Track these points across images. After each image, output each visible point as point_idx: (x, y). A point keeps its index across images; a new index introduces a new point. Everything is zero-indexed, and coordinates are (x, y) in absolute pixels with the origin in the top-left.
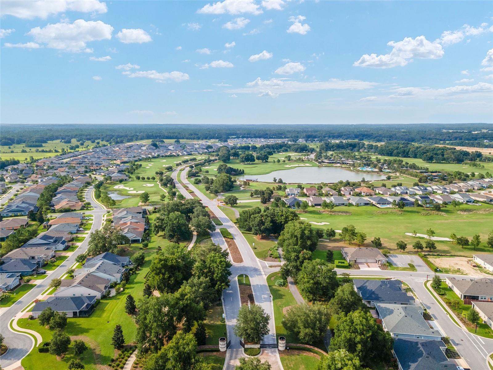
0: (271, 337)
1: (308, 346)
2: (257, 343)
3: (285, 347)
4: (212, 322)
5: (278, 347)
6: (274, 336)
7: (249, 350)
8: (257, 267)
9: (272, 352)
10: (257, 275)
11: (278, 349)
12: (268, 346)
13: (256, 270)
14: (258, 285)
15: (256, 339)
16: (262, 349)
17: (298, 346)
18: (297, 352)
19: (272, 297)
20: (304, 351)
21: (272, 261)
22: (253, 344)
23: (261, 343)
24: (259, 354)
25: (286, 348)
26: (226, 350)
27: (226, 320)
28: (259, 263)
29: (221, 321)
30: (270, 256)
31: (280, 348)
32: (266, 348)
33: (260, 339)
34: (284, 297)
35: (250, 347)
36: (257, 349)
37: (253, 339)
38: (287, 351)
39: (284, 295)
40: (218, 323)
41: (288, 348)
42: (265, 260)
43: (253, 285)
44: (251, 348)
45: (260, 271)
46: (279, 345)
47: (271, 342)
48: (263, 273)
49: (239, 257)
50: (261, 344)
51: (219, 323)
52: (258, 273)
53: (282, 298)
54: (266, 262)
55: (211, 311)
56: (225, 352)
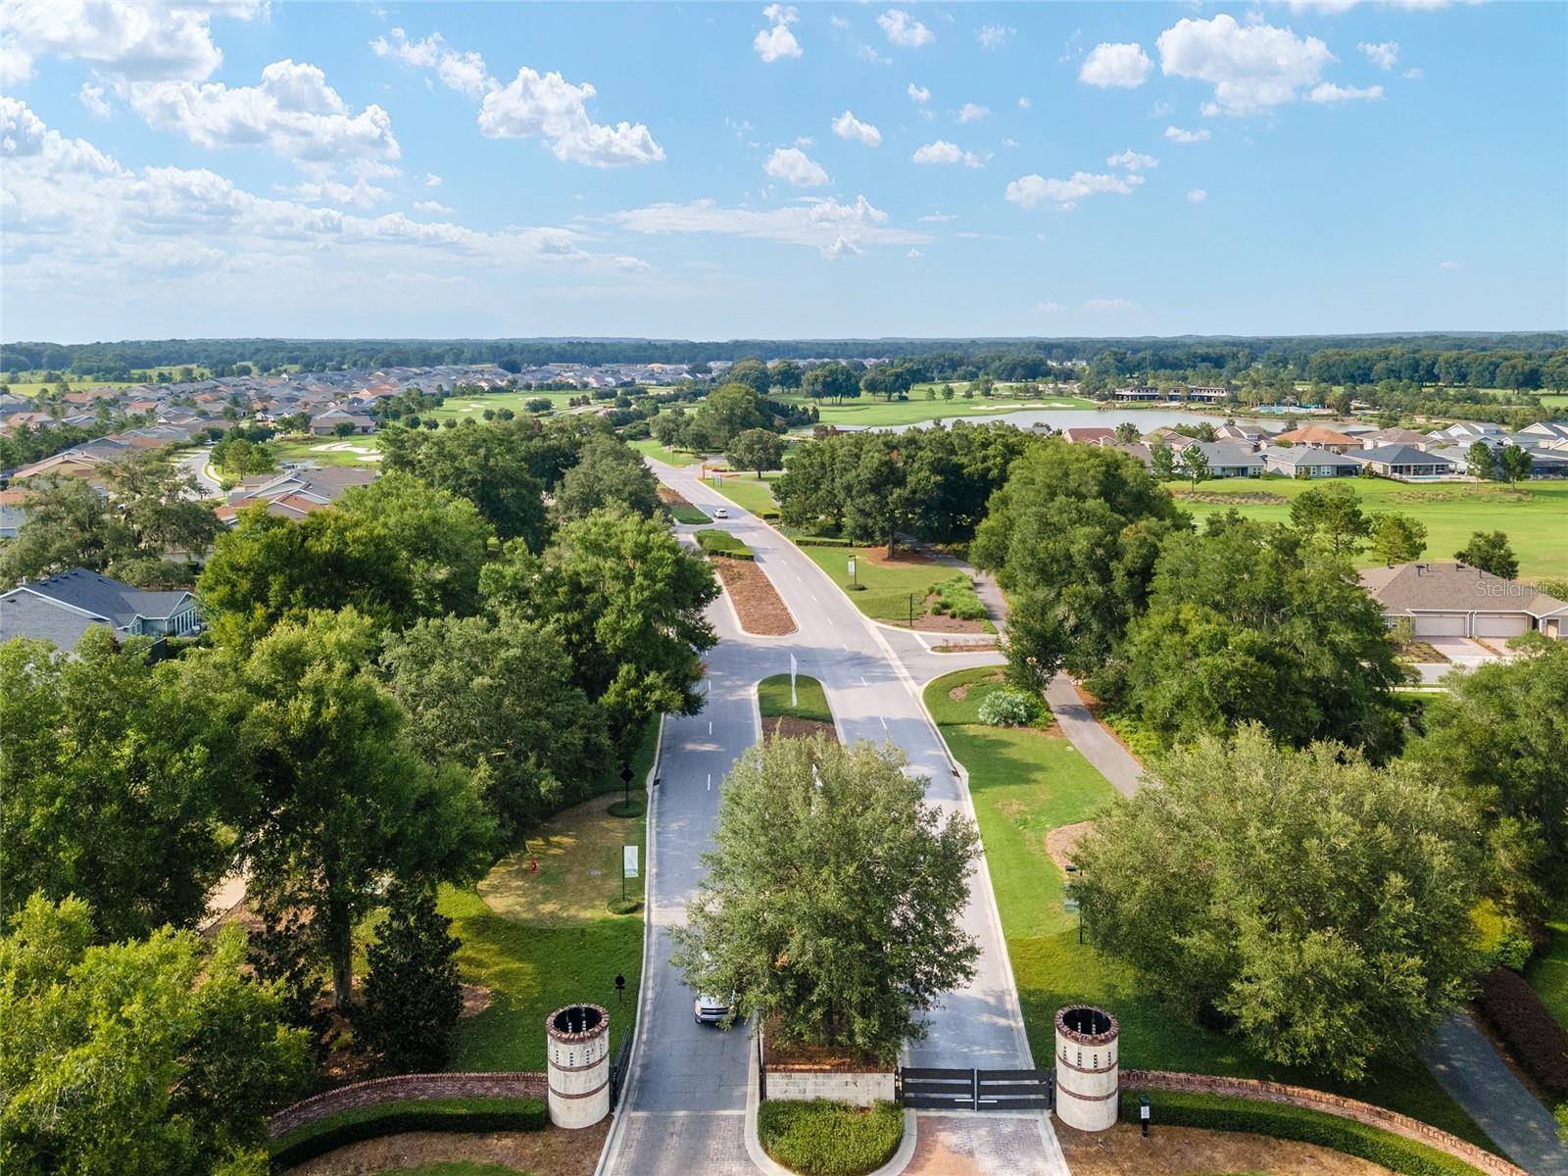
0: (985, 1018)
1: (1324, 1103)
2: (867, 1061)
3: (1113, 1101)
4: (548, 908)
5: (1050, 1103)
6: (1005, 1014)
7: (804, 1126)
8: (866, 651)
9: (1002, 1147)
10: (872, 679)
11: (1057, 1122)
12: (968, 1089)
13: (863, 663)
14: (874, 720)
15: (858, 1025)
16: (911, 1115)
17: (1226, 1099)
18: (1233, 1147)
19: (964, 773)
20: (1288, 1146)
21: (949, 629)
22: (838, 1069)
23: (905, 1060)
24: (888, 1156)
25: (1126, 1113)
26: (609, 1118)
27: (650, 898)
28: (877, 636)
29: (613, 902)
30: (938, 613)
31: (1074, 1113)
32: (953, 1105)
33: (896, 1026)
34: (1038, 775)
35: (810, 1096)
36: (873, 1118)
37: (834, 1016)
38: (1134, 1135)
39: (1040, 768)
40: (587, 914)
41: (1145, 1113)
42: (912, 627)
43: (844, 722)
44: (815, 1106)
45: (889, 666)
46: (1065, 1077)
47: (988, 1057)
48: (903, 672)
49: (776, 616)
50: (905, 1073)
51: (597, 913)
52: (878, 672)
53: (1028, 781)
54: (917, 634)
55: (559, 845)
56: (593, 1137)
